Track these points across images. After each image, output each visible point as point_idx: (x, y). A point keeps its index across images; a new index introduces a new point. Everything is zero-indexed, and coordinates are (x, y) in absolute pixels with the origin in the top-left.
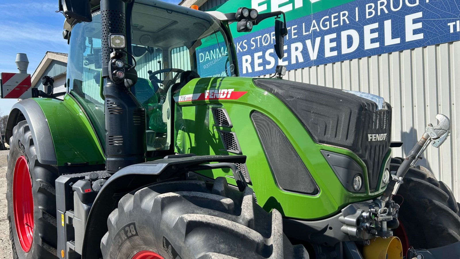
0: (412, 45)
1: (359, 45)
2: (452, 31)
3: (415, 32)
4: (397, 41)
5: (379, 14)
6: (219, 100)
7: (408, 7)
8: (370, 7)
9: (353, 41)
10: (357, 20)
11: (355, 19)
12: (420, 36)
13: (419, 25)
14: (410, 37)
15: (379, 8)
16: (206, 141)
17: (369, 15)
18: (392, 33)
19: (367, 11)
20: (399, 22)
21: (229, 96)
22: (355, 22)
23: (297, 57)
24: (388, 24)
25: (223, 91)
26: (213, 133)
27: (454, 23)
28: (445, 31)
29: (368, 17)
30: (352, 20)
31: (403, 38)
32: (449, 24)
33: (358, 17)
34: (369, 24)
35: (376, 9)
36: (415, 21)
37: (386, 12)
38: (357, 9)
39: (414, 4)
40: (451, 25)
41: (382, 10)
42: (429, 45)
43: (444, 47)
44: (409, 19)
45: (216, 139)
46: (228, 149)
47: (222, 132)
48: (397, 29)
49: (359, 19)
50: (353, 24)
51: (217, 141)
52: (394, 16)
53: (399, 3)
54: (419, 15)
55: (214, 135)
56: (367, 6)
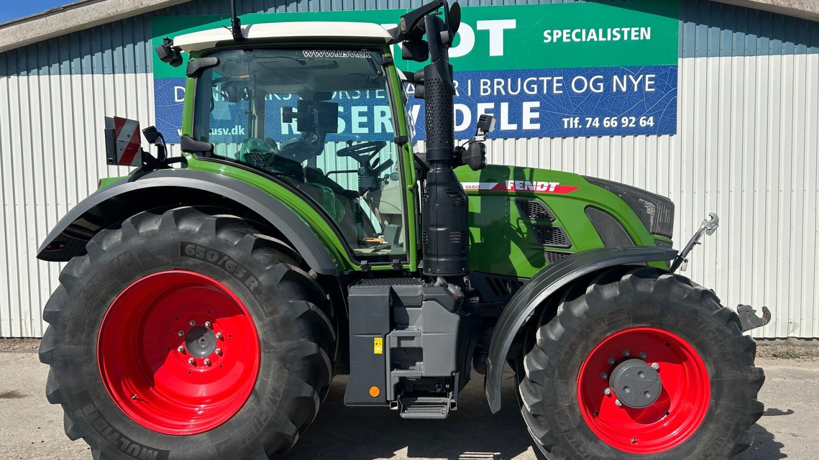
0: (529, 134)
1: (471, 124)
2: (566, 126)
3: (533, 121)
4: (514, 127)
5: (495, 93)
6: (535, 192)
7: (526, 94)
8: (485, 84)
9: (463, 118)
10: (469, 94)
11: (467, 93)
12: (537, 126)
13: (536, 115)
14: (527, 125)
15: (496, 87)
16: (505, 236)
17: (484, 92)
18: (509, 118)
19: (482, 87)
20: (517, 106)
21: (552, 189)
22: (467, 96)
23: (383, 124)
24: (504, 107)
25: (540, 183)
26: (517, 227)
27: (568, 119)
28: (560, 125)
29: (482, 94)
30: (463, 93)
31: (520, 125)
32: (563, 119)
33: (471, 91)
34: (484, 102)
35: (492, 87)
36: (533, 110)
37: (504, 93)
38: (469, 81)
39: (532, 91)
40: (566, 120)
41: (498, 90)
42: (545, 136)
43: (557, 140)
44: (527, 106)
45: (522, 234)
46: (544, 243)
47: (534, 225)
48: (514, 114)
49: (471, 93)
50: (464, 98)
51: (525, 235)
52: (511, 99)
53: (517, 87)
54: (537, 104)
55: (519, 229)
56: (482, 81)
